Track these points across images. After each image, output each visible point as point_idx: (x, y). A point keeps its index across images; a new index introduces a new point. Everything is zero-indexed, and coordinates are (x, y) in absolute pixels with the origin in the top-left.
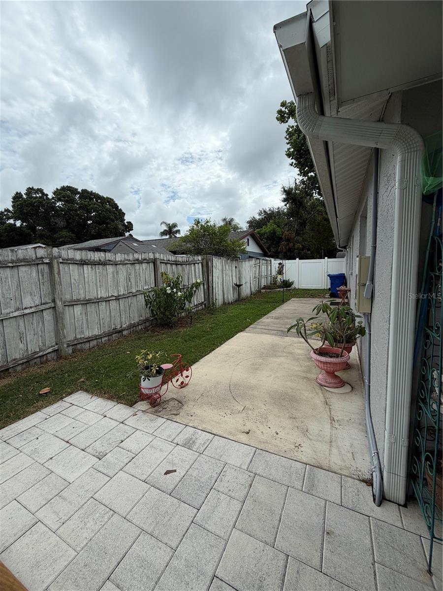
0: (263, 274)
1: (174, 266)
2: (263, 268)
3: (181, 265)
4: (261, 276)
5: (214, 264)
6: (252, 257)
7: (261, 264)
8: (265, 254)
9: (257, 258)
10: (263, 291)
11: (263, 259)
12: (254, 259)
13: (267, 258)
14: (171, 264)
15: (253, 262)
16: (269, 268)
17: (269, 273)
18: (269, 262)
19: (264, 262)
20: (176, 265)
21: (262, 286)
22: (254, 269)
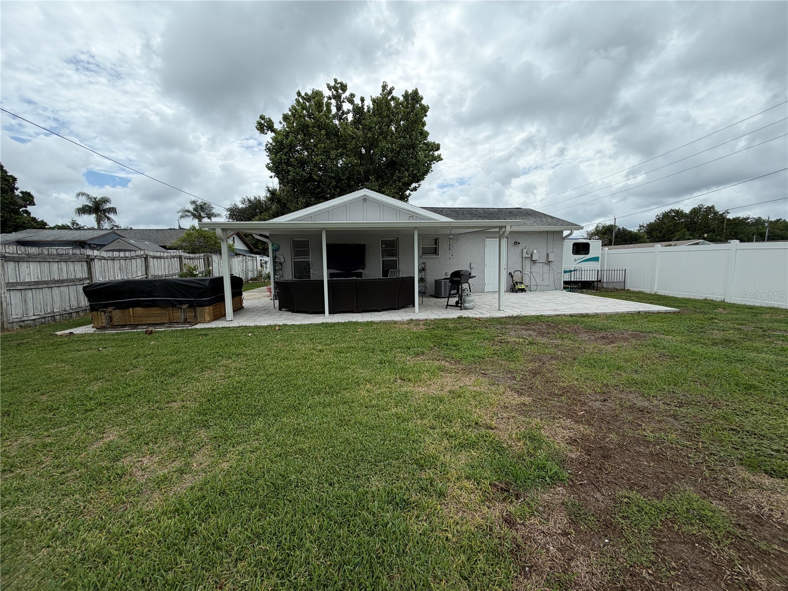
0: (250, 269)
1: (189, 260)
2: (250, 263)
3: (192, 259)
4: (248, 270)
5: (213, 260)
6: (240, 254)
7: (247, 260)
8: (251, 251)
9: (244, 255)
10: (250, 282)
11: (249, 256)
12: (241, 256)
13: (253, 255)
14: (187, 259)
15: (240, 258)
16: (255, 264)
17: (255, 268)
18: (255, 259)
19: (250, 258)
20: (190, 259)
21: (249, 278)
22: (242, 264)
